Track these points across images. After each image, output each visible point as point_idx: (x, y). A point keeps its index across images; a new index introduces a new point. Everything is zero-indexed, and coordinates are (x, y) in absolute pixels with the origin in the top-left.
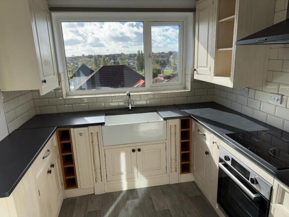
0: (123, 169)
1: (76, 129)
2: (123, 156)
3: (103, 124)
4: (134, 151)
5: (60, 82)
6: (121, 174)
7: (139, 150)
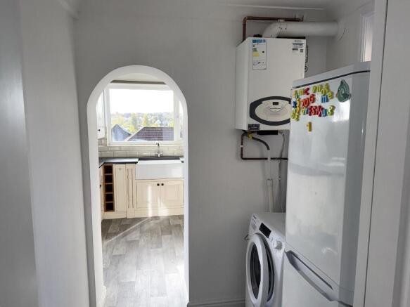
0: (150, 199)
1: (117, 165)
2: (150, 188)
3: (136, 163)
4: (158, 185)
5: (106, 133)
6: (147, 202)
7: (163, 185)
